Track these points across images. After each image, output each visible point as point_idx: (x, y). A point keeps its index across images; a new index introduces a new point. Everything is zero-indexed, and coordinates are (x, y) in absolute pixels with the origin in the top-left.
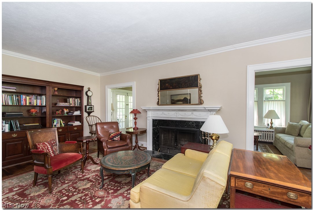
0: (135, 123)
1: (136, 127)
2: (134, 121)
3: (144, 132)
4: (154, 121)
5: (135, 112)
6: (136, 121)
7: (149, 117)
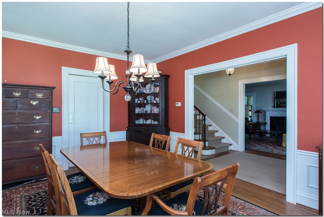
0: (258, 119)
1: (258, 121)
2: (257, 117)
3: (265, 124)
4: (271, 117)
5: (258, 112)
6: (259, 117)
7: (268, 115)
